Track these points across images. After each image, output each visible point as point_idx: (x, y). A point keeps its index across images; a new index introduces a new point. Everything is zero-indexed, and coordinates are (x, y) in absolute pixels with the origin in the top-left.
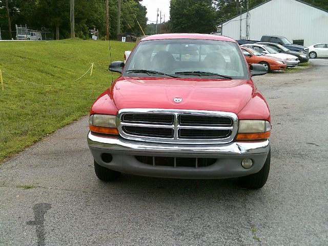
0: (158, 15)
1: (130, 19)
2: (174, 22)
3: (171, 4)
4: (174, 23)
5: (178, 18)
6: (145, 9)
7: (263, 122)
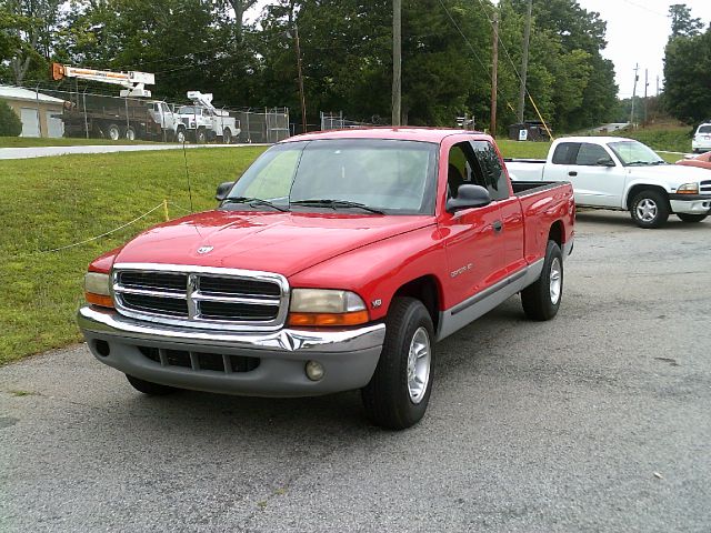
0: (637, 78)
1: (572, 89)
2: (673, 91)
3: (667, 53)
4: (672, 95)
5: (683, 84)
6: (609, 65)
7: (341, 293)
